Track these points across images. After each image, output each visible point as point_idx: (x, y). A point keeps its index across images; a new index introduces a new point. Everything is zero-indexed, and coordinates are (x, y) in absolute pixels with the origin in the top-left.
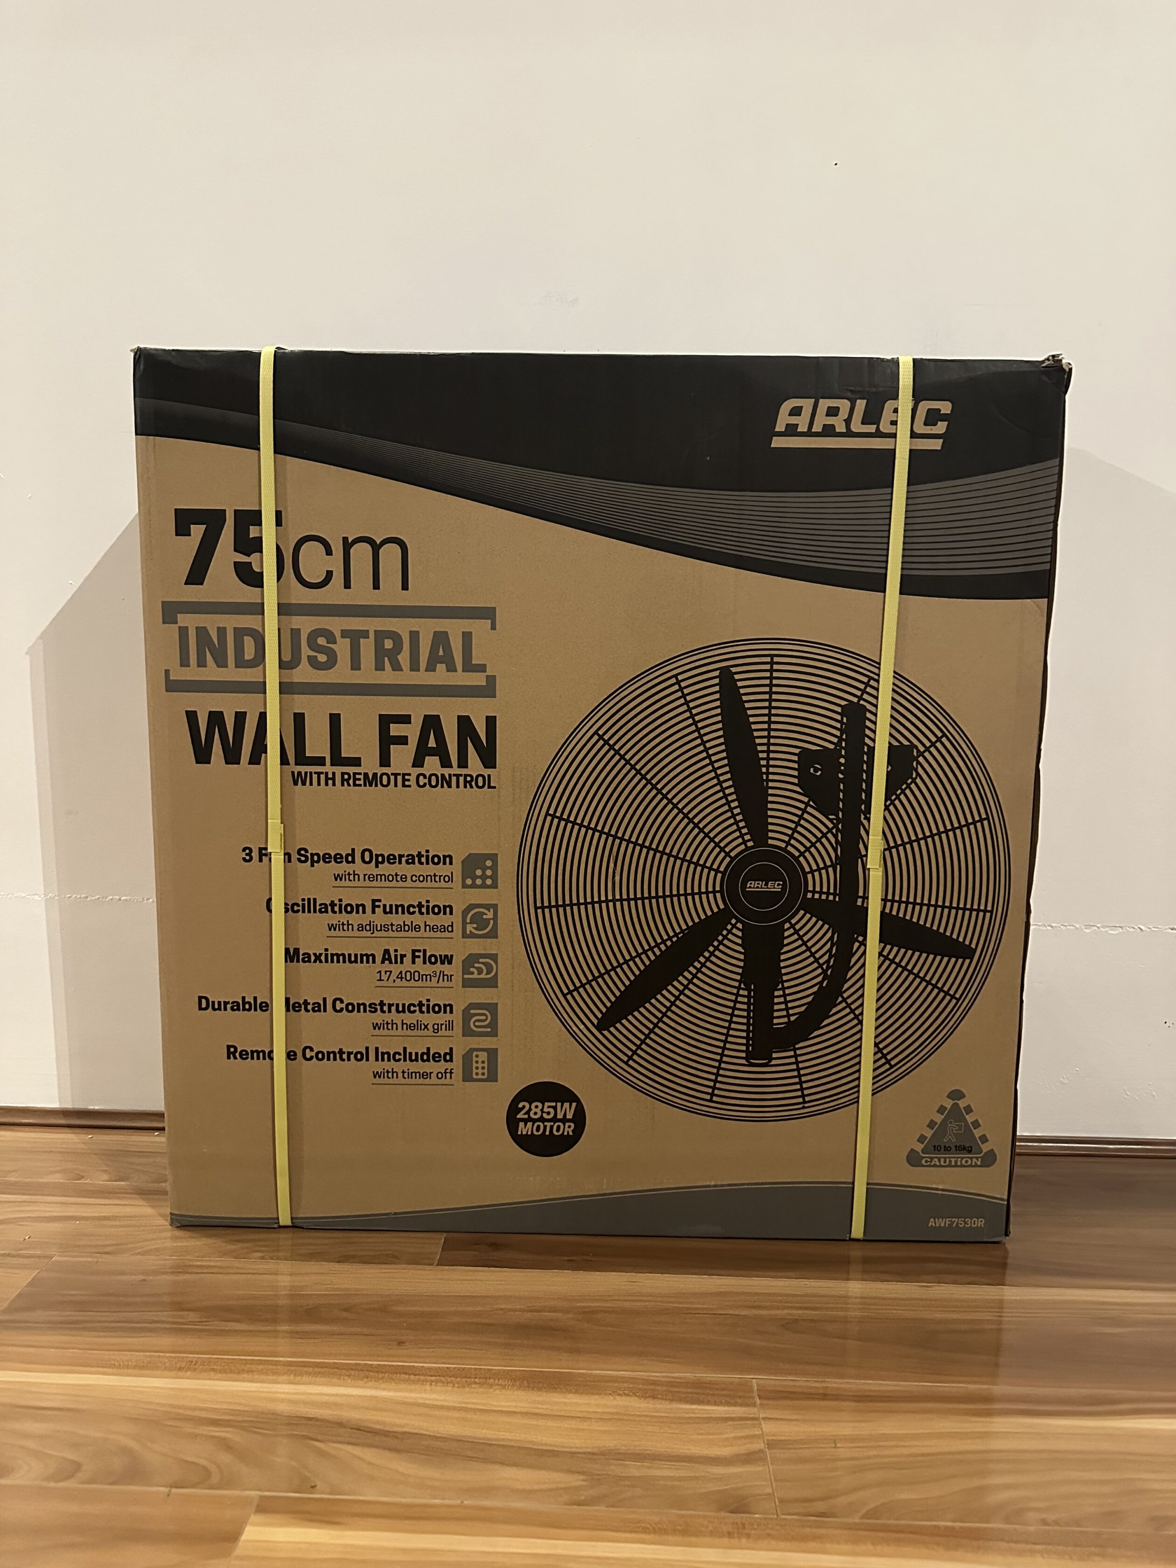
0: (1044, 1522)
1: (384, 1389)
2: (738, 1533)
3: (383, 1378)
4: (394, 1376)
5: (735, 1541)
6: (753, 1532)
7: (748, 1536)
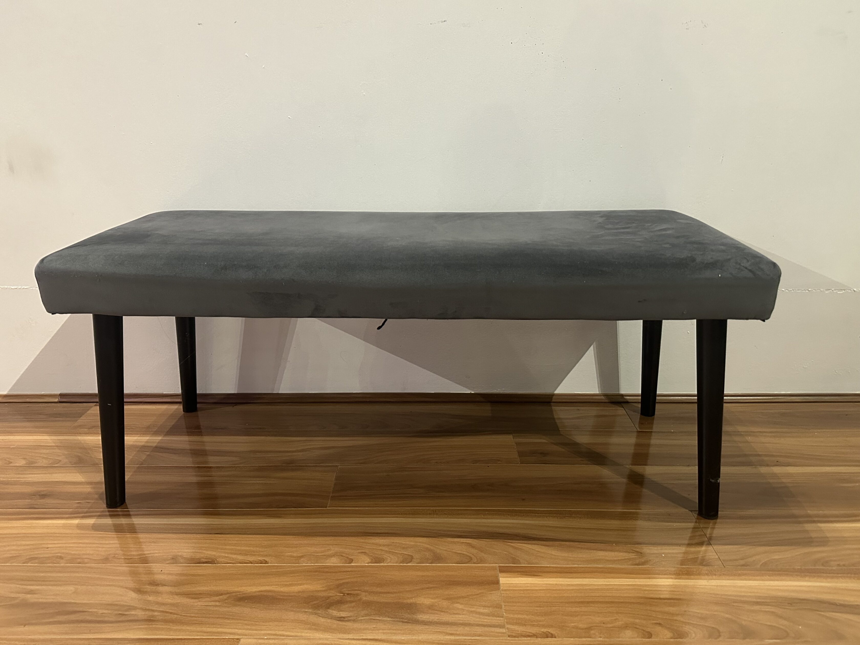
0: (839, 565)
1: (527, 520)
2: (710, 574)
3: (524, 515)
4: (528, 514)
5: (710, 577)
6: (716, 573)
7: (715, 575)
